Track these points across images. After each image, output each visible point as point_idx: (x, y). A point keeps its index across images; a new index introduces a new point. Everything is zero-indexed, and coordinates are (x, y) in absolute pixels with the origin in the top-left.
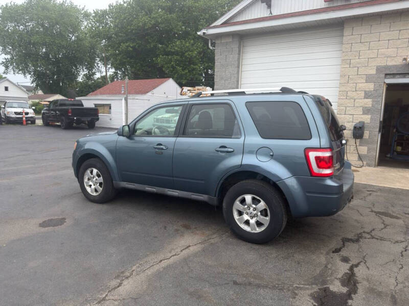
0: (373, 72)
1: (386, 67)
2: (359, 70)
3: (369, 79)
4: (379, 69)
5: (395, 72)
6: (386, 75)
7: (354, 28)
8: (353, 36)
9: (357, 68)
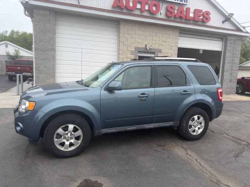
0: (133, 50)
1: (139, 48)
2: (128, 48)
3: (132, 53)
4: (136, 48)
5: (141, 51)
6: (139, 51)
7: (125, 25)
8: (124, 30)
9: (127, 47)
